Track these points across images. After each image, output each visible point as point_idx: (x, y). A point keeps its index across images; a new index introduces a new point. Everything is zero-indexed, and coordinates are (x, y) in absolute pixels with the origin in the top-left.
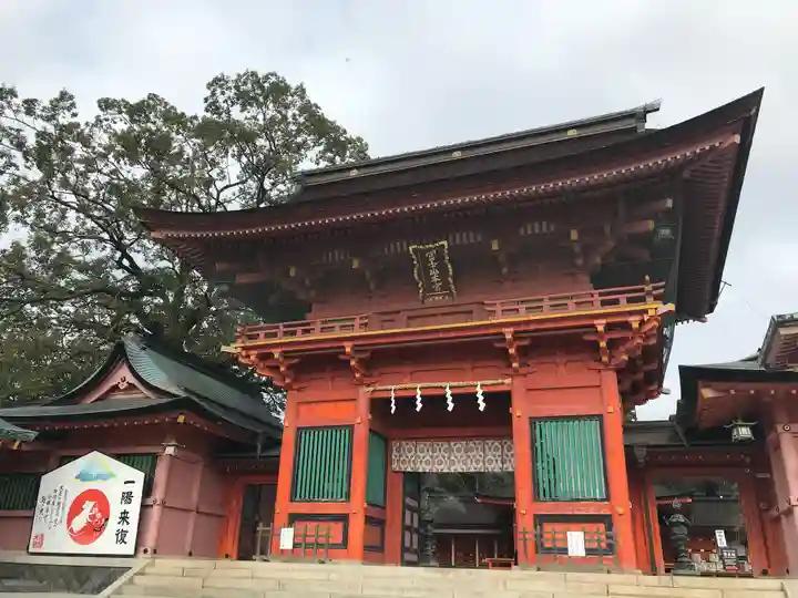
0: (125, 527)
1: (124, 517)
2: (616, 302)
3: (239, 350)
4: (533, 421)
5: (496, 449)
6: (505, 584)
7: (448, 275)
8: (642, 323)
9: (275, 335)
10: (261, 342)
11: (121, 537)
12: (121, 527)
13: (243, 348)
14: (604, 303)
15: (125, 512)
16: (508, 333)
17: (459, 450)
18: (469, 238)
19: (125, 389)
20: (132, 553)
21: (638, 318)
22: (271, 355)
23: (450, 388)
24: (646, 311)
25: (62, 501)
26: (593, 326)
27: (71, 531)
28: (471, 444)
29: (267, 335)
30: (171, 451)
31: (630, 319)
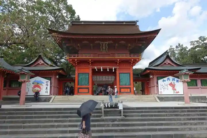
0: (47, 90)
4: (120, 73)
7: (106, 48)
9: (75, 56)
10: (72, 57)
13: (69, 58)
15: (47, 87)
18: (111, 42)
19: (41, 64)
20: (49, 95)
22: (75, 60)
23: (108, 68)
29: (74, 56)
30: (57, 77)
31: (137, 59)
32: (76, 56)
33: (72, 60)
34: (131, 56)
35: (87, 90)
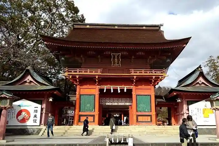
0: (36, 119)
1: (35, 116)
3: (67, 75)
4: (137, 95)
5: (124, 100)
6: (135, 129)
7: (119, 61)
11: (35, 121)
12: (34, 119)
13: (68, 75)
14: (155, 73)
16: (135, 77)
19: (29, 82)
20: (39, 125)
25: (14, 112)
26: (152, 77)
27: (18, 120)
29: (74, 72)
30: (51, 100)
31: (160, 77)
32: (78, 72)
33: (72, 77)
34: (151, 73)
35: (92, 117)
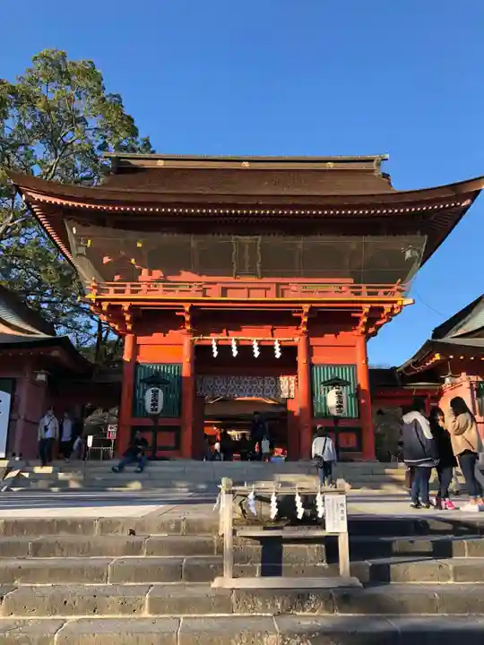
2: (376, 294)
4: (311, 366)
8: (393, 309)
9: (123, 292)
10: (111, 295)
13: (96, 300)
14: (369, 294)
16: (306, 308)
17: (246, 382)
20: (3, 455)
21: (390, 306)
22: (121, 307)
24: (396, 302)
26: (361, 308)
28: (254, 379)
29: (116, 292)
31: (385, 306)
32: (128, 292)
33: (110, 307)
34: (358, 294)
35: (172, 435)
